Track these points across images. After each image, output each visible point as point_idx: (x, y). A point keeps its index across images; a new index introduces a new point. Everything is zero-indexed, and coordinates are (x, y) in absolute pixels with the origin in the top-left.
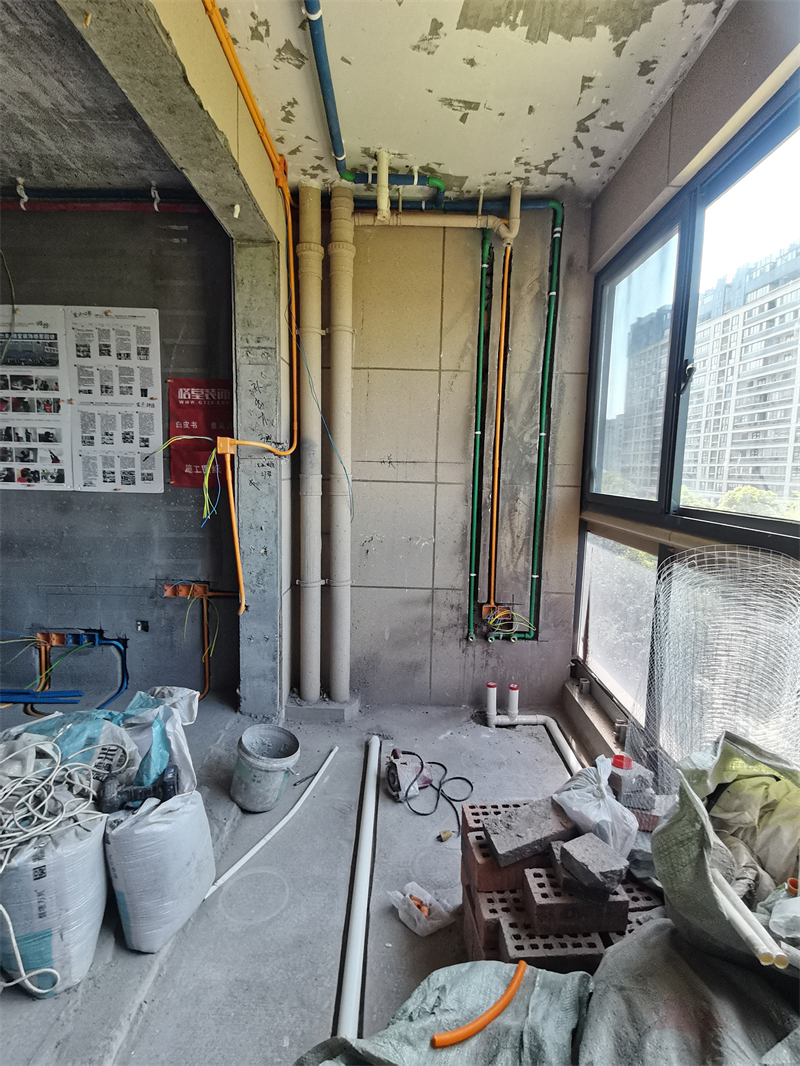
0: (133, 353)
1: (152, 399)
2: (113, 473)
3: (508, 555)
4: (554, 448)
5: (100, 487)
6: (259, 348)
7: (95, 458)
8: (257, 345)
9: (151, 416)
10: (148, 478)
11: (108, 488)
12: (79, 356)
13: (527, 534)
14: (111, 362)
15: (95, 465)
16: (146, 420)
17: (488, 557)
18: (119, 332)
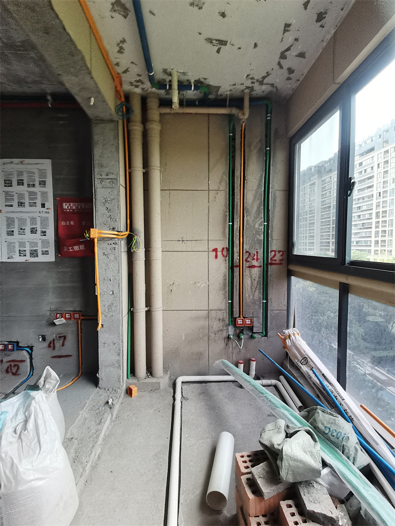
0: (37, 183)
1: (47, 209)
2: (25, 251)
3: (249, 290)
4: (272, 231)
5: (17, 259)
6: (108, 179)
7: (14, 243)
8: (107, 177)
9: (47, 219)
10: (45, 253)
11: (22, 259)
12: (5, 186)
13: (259, 278)
14: (24, 189)
15: (14, 247)
16: (44, 221)
17: (238, 292)
18: (29, 172)
